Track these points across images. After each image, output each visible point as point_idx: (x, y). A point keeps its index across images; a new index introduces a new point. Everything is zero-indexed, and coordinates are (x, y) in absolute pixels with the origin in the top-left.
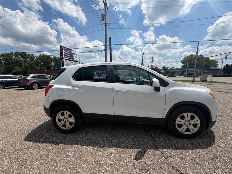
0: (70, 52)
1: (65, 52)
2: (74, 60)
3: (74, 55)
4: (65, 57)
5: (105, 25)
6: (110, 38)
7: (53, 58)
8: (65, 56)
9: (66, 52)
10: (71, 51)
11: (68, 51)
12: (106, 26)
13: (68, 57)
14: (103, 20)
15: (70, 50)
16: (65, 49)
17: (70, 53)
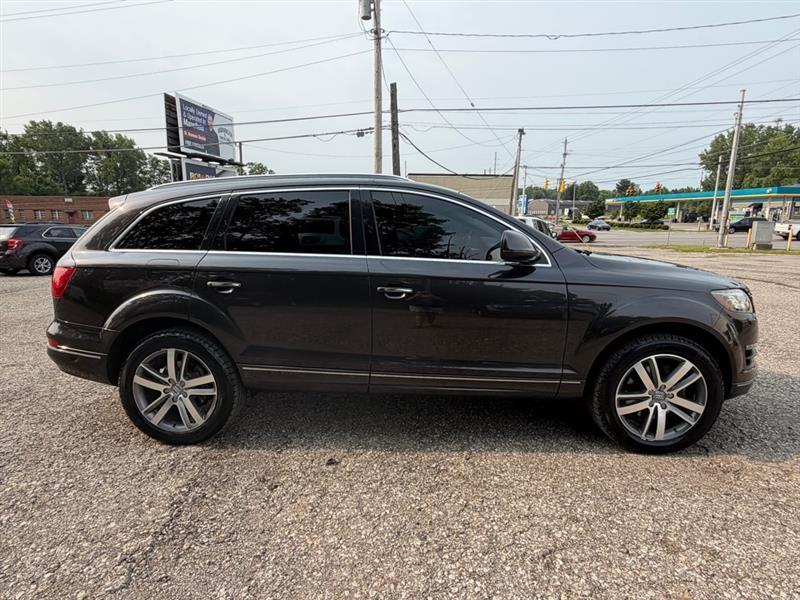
0: (206, 119)
1: (186, 122)
2: (222, 157)
3: (222, 134)
4: (186, 146)
5: (376, 39)
6: (393, 87)
7: (94, 139)
8: (189, 143)
9: (190, 124)
10: (210, 118)
11: (200, 120)
12: (378, 39)
13: (196, 144)
14: (366, 18)
15: (204, 115)
16: (187, 108)
17: (207, 127)
